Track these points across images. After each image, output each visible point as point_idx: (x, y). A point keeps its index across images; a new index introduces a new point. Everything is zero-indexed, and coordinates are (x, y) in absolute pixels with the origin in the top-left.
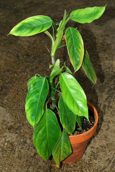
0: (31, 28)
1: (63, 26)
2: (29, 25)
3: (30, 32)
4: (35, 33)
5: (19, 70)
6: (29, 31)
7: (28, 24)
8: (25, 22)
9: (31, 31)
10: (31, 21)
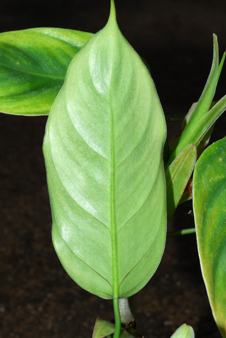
0: (33, 79)
1: (202, 127)
2: (25, 62)
3: (14, 97)
4: (37, 110)
5: (21, 292)
6: (13, 90)
7: (26, 54)
8: (13, 43)
9: (25, 93)
10: (45, 49)
